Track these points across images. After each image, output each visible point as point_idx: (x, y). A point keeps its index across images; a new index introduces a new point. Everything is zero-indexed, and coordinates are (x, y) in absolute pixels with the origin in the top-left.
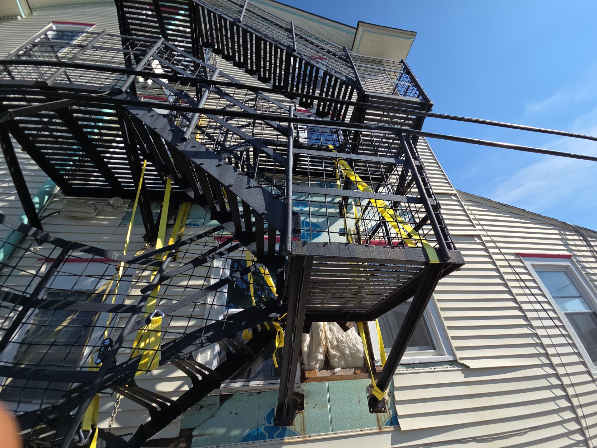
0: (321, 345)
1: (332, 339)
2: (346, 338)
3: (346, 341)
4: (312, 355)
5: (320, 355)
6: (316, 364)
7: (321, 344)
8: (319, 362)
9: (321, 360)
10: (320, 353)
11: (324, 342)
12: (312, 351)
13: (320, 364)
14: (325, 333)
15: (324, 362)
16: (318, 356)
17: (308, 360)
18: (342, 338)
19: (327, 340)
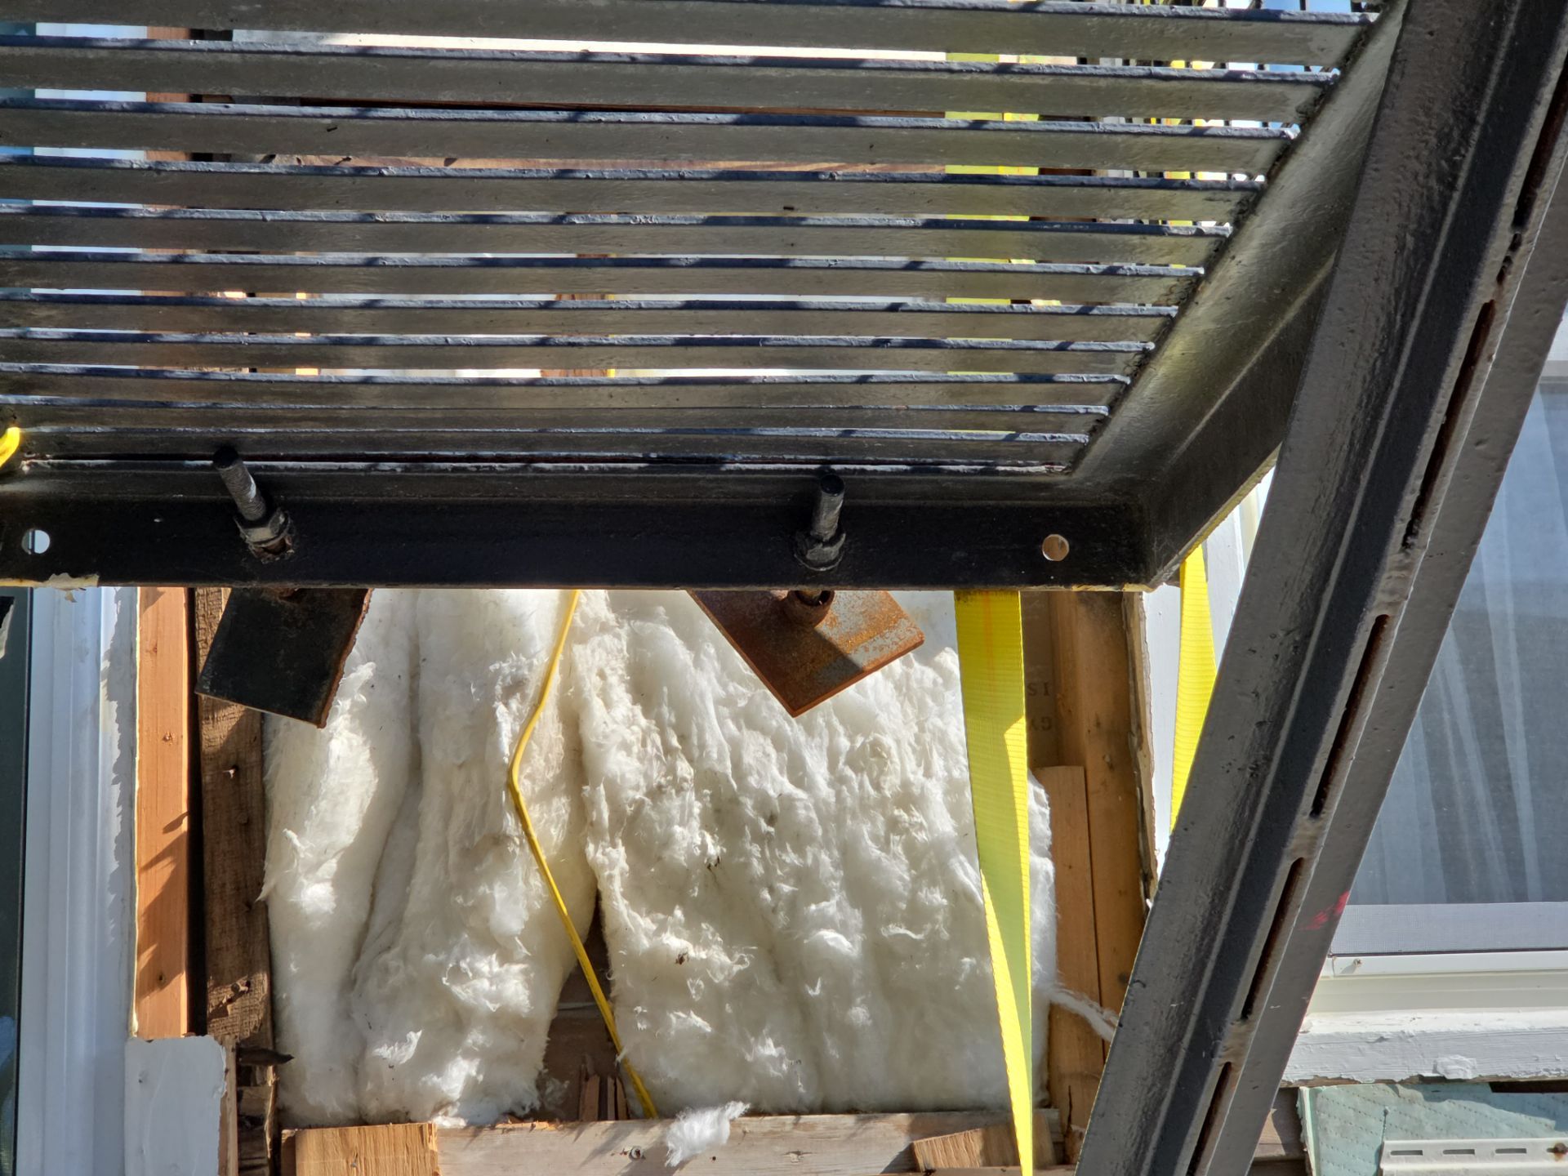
0: (505, 861)
1: (656, 793)
2: (837, 781)
3: (835, 817)
4: (390, 957)
5: (488, 964)
6: (431, 1062)
7: (497, 840)
8: (474, 1038)
9: (507, 1020)
10: (496, 944)
11: (551, 824)
12: (399, 921)
16: (456, 972)
17: (341, 1014)
18: (778, 784)
19: (594, 803)
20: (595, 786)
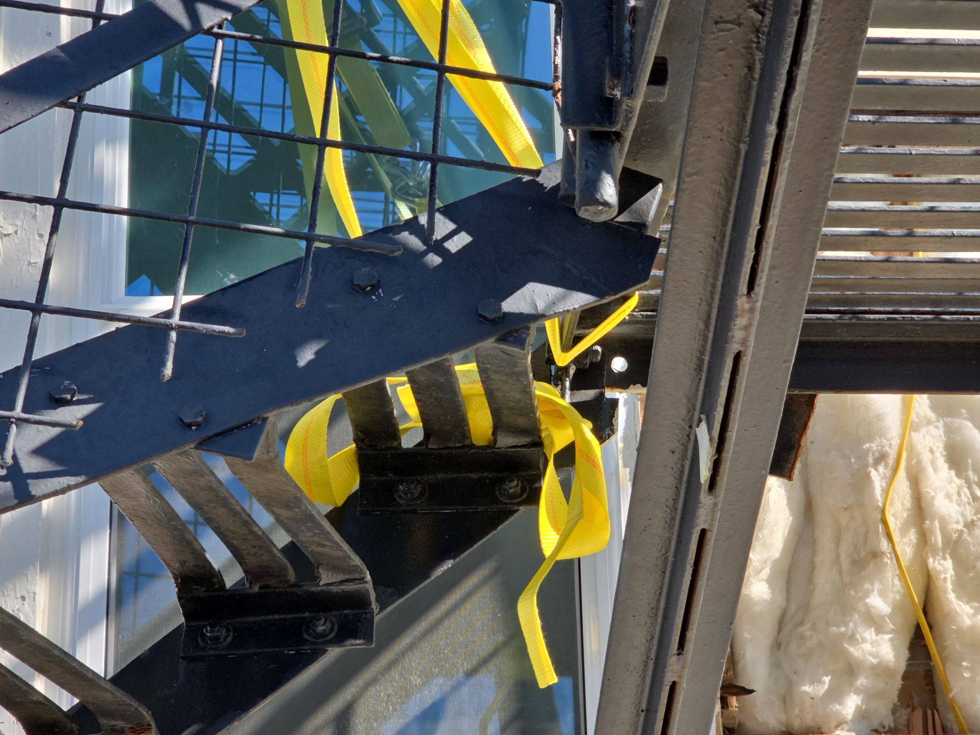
0: (881, 568)
1: (970, 525)
4: (805, 629)
5: (869, 634)
6: (835, 694)
7: (876, 555)
8: (862, 681)
9: (880, 671)
10: (873, 621)
11: (906, 545)
12: (806, 607)
13: (869, 695)
14: (915, 481)
15: (898, 683)
16: (852, 639)
17: (776, 665)
19: (932, 532)
20: (932, 522)
